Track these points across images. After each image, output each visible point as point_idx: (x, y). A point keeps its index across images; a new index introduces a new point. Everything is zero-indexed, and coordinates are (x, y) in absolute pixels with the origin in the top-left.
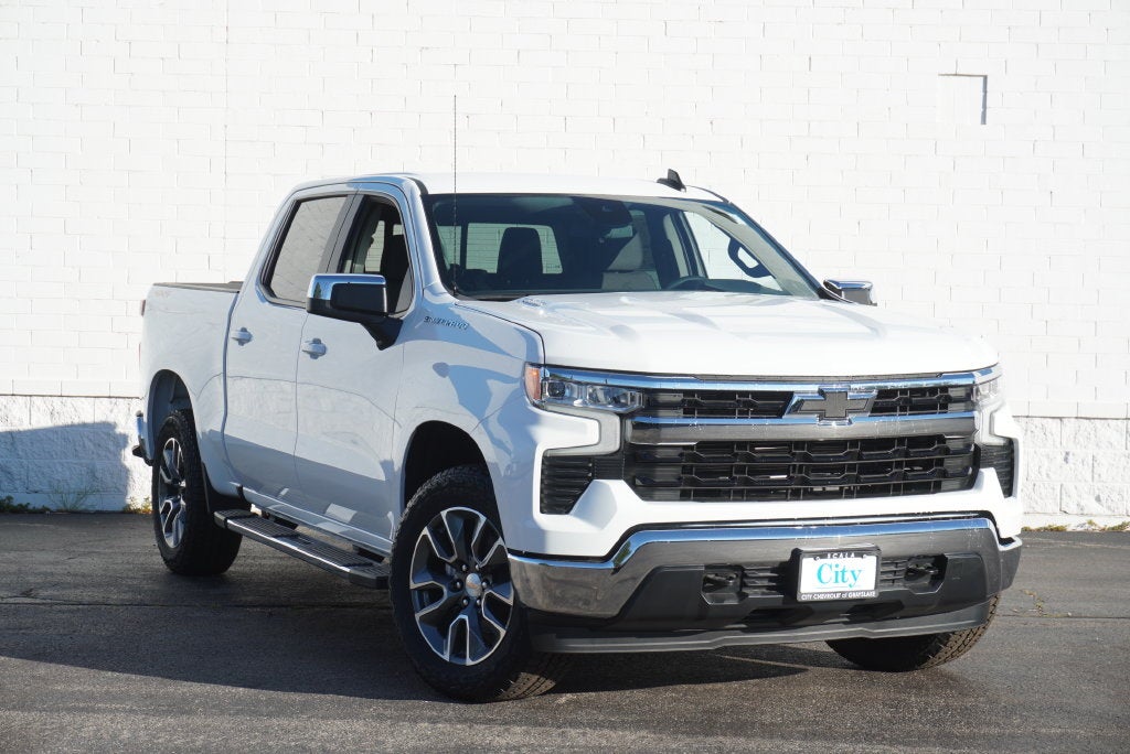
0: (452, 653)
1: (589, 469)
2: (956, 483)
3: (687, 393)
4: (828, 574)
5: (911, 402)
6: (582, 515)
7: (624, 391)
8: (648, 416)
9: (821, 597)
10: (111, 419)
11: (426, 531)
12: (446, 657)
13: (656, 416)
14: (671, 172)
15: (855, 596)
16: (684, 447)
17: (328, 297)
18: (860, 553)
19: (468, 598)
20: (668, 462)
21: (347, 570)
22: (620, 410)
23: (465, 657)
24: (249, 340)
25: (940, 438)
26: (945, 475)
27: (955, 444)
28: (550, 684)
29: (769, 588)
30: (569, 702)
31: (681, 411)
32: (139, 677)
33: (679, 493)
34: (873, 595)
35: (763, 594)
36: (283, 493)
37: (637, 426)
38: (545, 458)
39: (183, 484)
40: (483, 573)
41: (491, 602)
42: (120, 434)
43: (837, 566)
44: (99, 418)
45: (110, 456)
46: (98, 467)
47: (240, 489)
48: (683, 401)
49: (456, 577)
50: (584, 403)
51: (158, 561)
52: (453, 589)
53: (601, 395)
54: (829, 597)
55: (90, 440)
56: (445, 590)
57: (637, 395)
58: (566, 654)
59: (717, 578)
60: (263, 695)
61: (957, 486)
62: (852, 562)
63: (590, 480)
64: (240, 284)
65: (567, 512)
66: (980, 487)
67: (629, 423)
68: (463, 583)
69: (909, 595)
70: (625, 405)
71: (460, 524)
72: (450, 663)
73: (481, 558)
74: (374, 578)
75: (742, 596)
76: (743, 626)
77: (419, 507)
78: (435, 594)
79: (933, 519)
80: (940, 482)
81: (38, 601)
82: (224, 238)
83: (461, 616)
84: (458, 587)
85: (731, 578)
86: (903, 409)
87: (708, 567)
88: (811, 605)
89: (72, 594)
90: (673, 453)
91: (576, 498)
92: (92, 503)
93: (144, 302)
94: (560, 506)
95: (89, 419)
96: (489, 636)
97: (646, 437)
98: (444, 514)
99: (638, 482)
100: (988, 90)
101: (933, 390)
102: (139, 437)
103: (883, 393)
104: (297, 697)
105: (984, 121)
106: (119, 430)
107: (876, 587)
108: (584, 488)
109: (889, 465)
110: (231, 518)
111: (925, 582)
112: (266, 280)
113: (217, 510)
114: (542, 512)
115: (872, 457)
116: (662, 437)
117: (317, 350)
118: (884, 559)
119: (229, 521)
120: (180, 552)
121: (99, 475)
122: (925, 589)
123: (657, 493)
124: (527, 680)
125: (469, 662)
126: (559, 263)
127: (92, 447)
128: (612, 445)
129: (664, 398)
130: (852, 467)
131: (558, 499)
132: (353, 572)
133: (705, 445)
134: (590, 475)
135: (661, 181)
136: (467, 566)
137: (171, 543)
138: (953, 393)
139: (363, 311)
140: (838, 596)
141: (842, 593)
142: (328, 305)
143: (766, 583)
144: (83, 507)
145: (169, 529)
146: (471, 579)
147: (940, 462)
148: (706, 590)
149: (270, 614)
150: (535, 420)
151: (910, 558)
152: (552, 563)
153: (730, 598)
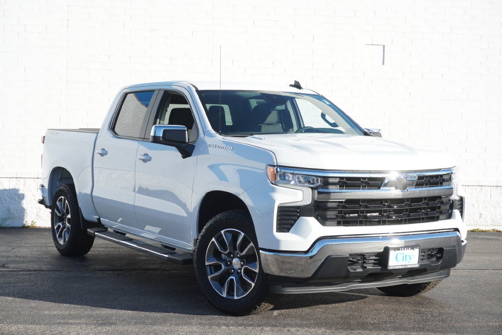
0: (228, 294)
1: (298, 212)
2: (444, 216)
3: (341, 178)
4: (400, 257)
5: (430, 181)
6: (296, 233)
7: (314, 177)
8: (323, 188)
9: (397, 268)
10: (17, 187)
11: (213, 239)
12: (224, 295)
13: (327, 189)
14: (296, 81)
15: (410, 267)
16: (339, 202)
17: (161, 135)
18: (413, 247)
19: (234, 269)
20: (333, 209)
21: (167, 256)
22: (312, 186)
23: (234, 296)
24: (106, 154)
25: (440, 197)
26: (441, 213)
27: (444, 200)
28: (272, 307)
29: (374, 264)
30: (279, 315)
31: (338, 186)
32: (79, 306)
33: (336, 222)
34: (417, 266)
35: (373, 267)
36: (119, 220)
37: (319, 193)
38: (279, 207)
39: (69, 216)
40: (241, 258)
41: (247, 271)
42: (21, 194)
43: (403, 254)
44: (12, 187)
45: (17, 203)
46: (11, 208)
47: (99, 219)
48: (339, 181)
49: (228, 260)
50: (295, 182)
51: (54, 250)
52: (226, 265)
53: (302, 179)
54: (400, 267)
55: (8, 197)
56: (223, 266)
57: (320, 179)
58: (284, 294)
59: (354, 260)
60: (142, 314)
61: (445, 218)
62: (409, 252)
63: (298, 217)
64: (99, 130)
65: (288, 232)
66: (454, 218)
67: (316, 192)
68: (231, 263)
69: (429, 265)
70: (313, 184)
71: (230, 236)
72: (226, 298)
73: (242, 252)
74: (182, 260)
75: (364, 268)
76: (360, 280)
77: (210, 229)
78: (217, 268)
79: (438, 232)
80: (439, 216)
81: (10, 270)
82: (67, 109)
83: (231, 277)
84: (229, 265)
85: (359, 260)
86: (426, 185)
87: (350, 255)
88: (392, 271)
89: (24, 266)
90: (335, 205)
91: (292, 225)
92: (8, 223)
93: (44, 137)
94: (285, 228)
95: (7, 188)
96: (246, 286)
97: (323, 198)
98: (222, 232)
99: (319, 218)
100: (385, 51)
101: (437, 176)
102: (42, 195)
103: (420, 178)
104: (159, 315)
106: (20, 192)
107: (418, 262)
108: (295, 221)
109: (420, 209)
110: (97, 232)
111: (434, 259)
112: (112, 128)
113: (89, 228)
114: (277, 232)
115: (415, 205)
116: (331, 198)
117: (146, 159)
118: (422, 250)
119: (96, 233)
120: (67, 246)
121: (11, 211)
122: (435, 262)
123: (327, 223)
124: (265, 306)
125: (236, 298)
126: (231, 121)
127: (9, 199)
128: (308, 201)
129: (331, 180)
130: (406, 210)
131: (283, 225)
132: (170, 257)
133: (349, 201)
134: (298, 214)
135: (291, 86)
136: (233, 255)
137: (61, 242)
138: (445, 177)
139: (176, 142)
140: (403, 267)
141: (405, 265)
142: (161, 139)
143: (373, 261)
144: (4, 225)
145: (60, 236)
146: (236, 261)
147: (439, 207)
148: (350, 265)
149: (118, 274)
150: (273, 190)
151: (429, 250)
152: (281, 254)
153: (359, 268)
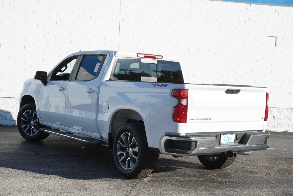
105: (276, 46)
